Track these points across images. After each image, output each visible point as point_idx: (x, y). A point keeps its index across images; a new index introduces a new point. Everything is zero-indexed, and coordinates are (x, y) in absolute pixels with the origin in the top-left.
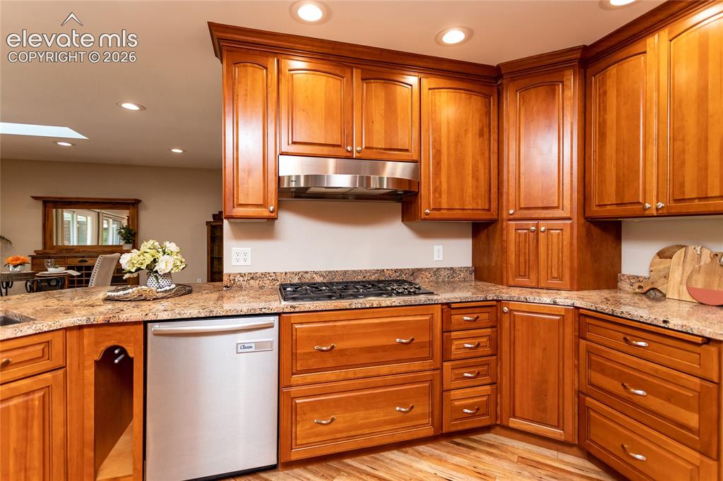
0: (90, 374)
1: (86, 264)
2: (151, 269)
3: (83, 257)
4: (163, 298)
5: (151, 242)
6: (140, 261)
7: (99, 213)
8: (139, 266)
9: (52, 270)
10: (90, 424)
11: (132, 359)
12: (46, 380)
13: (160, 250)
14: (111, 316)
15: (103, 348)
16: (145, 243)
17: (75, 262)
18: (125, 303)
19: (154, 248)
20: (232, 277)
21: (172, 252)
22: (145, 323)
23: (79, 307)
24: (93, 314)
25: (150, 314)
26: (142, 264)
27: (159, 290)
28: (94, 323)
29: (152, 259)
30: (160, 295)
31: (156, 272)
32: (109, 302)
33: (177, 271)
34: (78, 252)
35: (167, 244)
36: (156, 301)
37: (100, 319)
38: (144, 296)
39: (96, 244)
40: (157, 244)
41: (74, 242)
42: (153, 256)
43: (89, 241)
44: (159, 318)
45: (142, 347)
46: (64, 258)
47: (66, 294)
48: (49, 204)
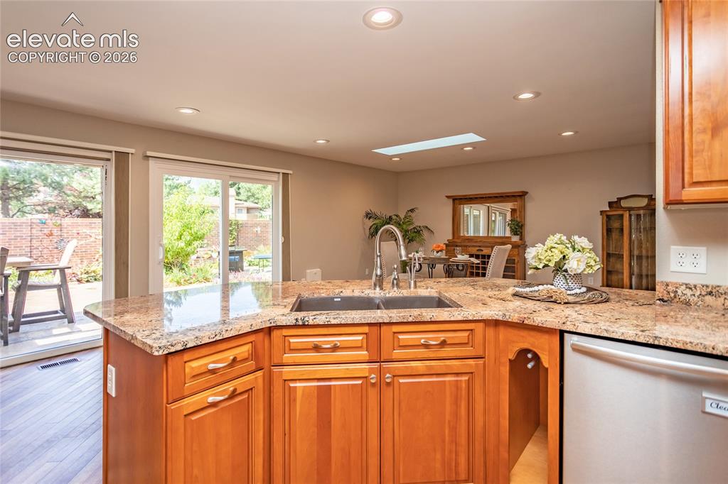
0: (505, 370)
1: (483, 253)
2: (559, 268)
3: (480, 247)
4: (575, 303)
5: (558, 236)
6: (548, 258)
7: (488, 207)
8: (547, 263)
9: (460, 257)
10: (505, 423)
11: (547, 369)
12: (470, 365)
13: (569, 246)
14: (526, 316)
15: (516, 348)
16: (552, 236)
17: (474, 250)
18: (535, 302)
19: (561, 244)
20: (671, 288)
21: (583, 249)
22: (562, 333)
23: (493, 299)
24: (508, 311)
25: (568, 323)
26: (550, 261)
27: (569, 292)
28: (510, 320)
29: (561, 256)
30: (571, 299)
31: (566, 271)
32: (517, 298)
33: (590, 272)
34: (476, 242)
35: (576, 238)
36: (569, 305)
37: (515, 318)
38: (554, 297)
39: (486, 235)
40: (564, 238)
41: (471, 234)
42: (562, 253)
43: (482, 233)
44: (578, 331)
45: (558, 359)
46: (466, 246)
47: (478, 283)
48: (457, 202)
